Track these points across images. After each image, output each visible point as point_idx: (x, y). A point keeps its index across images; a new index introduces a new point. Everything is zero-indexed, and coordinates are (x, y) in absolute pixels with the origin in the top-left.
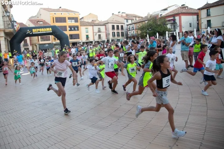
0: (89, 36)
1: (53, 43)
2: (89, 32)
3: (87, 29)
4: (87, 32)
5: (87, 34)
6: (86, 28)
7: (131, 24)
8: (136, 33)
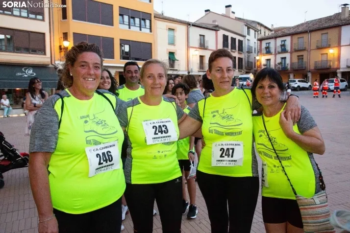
0: (177, 57)
1: (56, 68)
2: (177, 42)
3: (171, 33)
4: (172, 43)
5: (172, 48)
6: (170, 29)
7: (276, 38)
8: (295, 60)
